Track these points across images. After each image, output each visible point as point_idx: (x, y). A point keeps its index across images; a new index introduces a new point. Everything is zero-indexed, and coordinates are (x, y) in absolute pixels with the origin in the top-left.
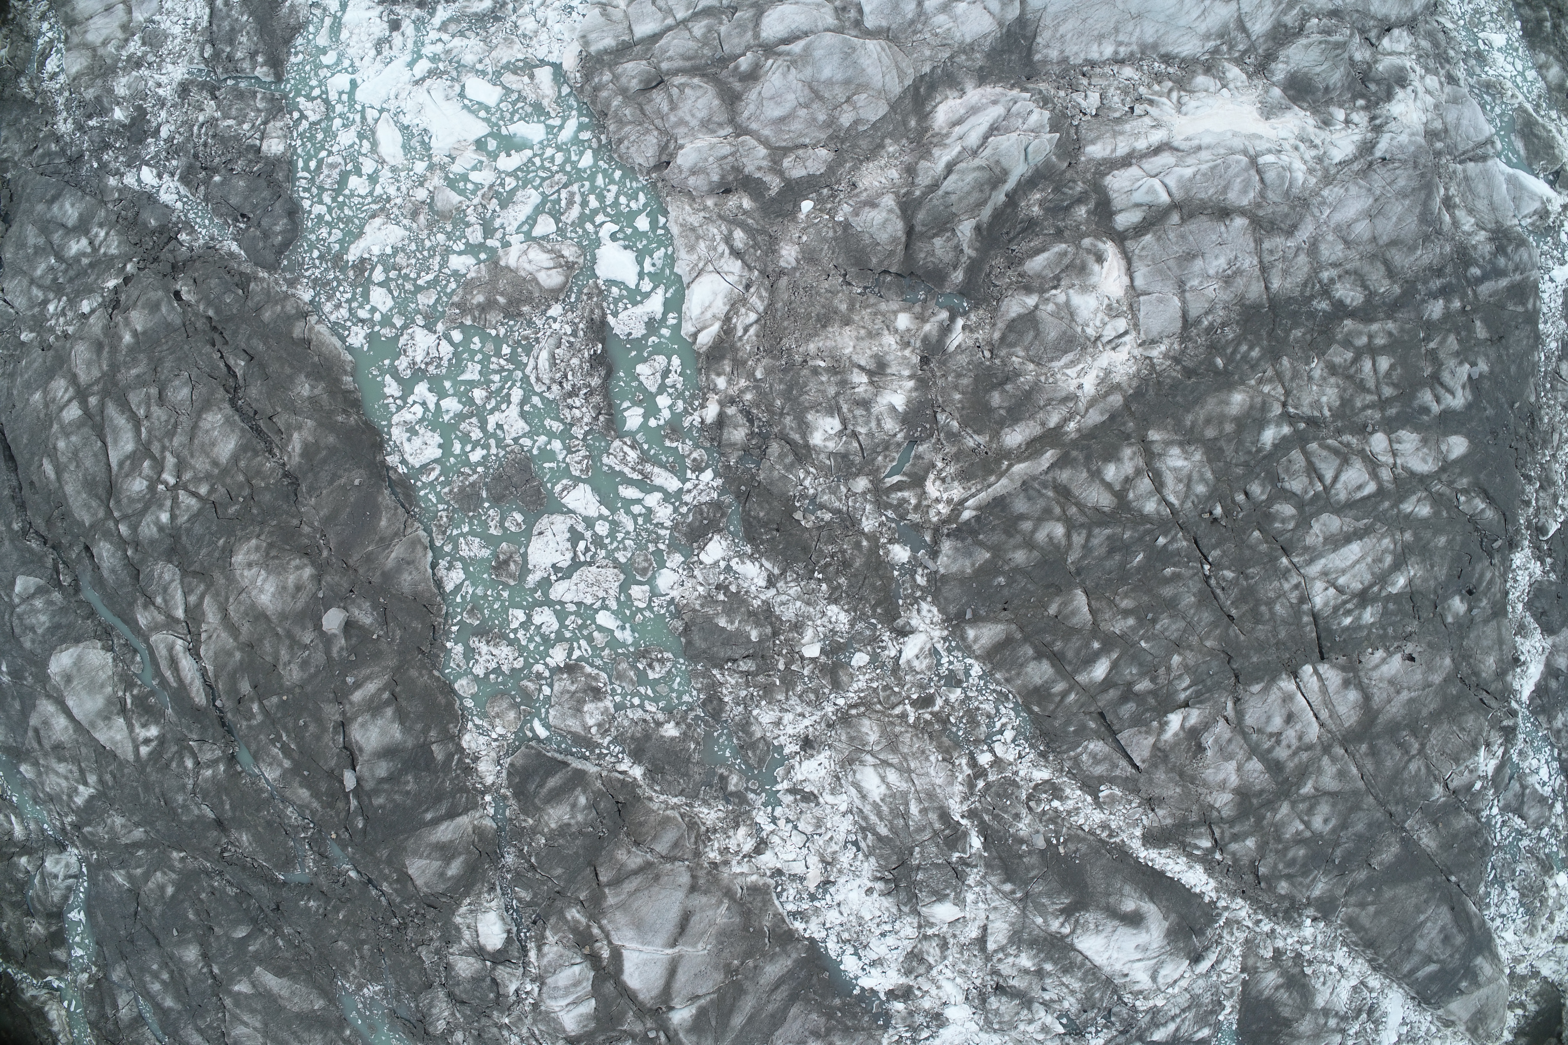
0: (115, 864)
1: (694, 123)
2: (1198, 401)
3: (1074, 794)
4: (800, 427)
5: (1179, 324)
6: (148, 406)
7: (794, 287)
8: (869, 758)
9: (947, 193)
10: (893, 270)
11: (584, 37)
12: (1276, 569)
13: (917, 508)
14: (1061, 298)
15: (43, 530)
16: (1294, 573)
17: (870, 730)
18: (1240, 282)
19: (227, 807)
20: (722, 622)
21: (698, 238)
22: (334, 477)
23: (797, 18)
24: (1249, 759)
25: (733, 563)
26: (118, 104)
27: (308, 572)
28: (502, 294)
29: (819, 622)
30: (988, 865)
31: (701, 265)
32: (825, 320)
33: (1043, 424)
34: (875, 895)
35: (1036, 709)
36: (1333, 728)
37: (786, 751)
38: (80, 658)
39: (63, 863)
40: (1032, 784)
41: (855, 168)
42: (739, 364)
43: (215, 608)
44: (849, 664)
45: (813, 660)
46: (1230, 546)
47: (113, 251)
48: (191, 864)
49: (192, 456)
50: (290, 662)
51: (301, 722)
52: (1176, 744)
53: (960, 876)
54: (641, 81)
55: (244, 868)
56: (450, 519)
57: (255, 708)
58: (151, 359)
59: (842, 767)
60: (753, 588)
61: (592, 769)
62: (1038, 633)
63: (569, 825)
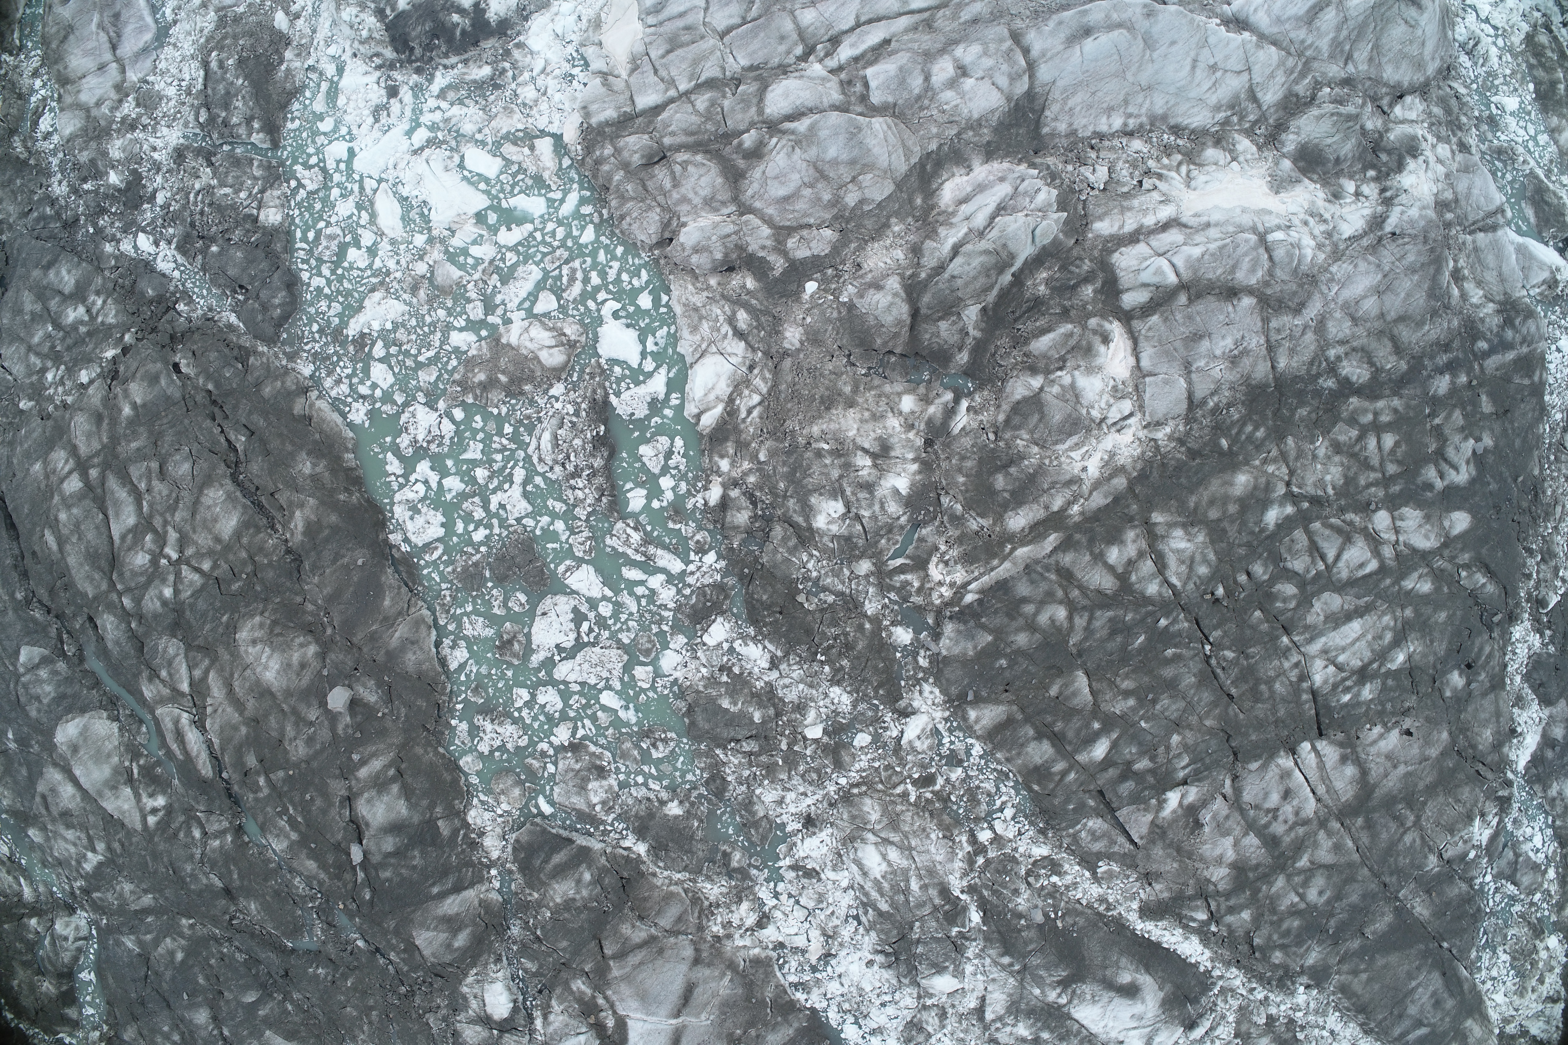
0: (125, 929)
1: (697, 201)
2: (1202, 482)
3: (1073, 869)
4: (803, 510)
5: (1184, 405)
6: (149, 480)
7: (798, 369)
8: (870, 837)
9: (953, 277)
10: (898, 351)
11: (585, 108)
12: (1276, 648)
13: (920, 590)
14: (1067, 380)
15: (46, 599)
16: (1294, 651)
17: (872, 810)
18: (1246, 362)
19: (235, 876)
20: (725, 704)
21: (701, 318)
22: (337, 557)
23: (802, 94)
24: (1246, 834)
25: (736, 645)
26: (113, 167)
27: (312, 649)
28: (503, 372)
29: (821, 703)
30: (987, 939)
31: (704, 346)
32: (829, 403)
33: (1047, 507)
34: (876, 967)
35: (1036, 787)
36: (1330, 803)
37: (789, 829)
38: (85, 730)
39: (73, 926)
40: (1031, 860)
41: (860, 248)
42: (742, 446)
43: (220, 683)
44: (851, 744)
45: (816, 741)
46: (1231, 627)
47: (111, 320)
48: (201, 931)
49: (194, 532)
50: (295, 739)
51: (308, 797)
52: (1174, 821)
53: (959, 949)
54: (643, 156)
55: (253, 935)
56: (454, 598)
57: (262, 781)
58: (151, 433)
59: (844, 845)
60: (756, 669)
61: (597, 846)
62: (1039, 714)
63: (574, 899)
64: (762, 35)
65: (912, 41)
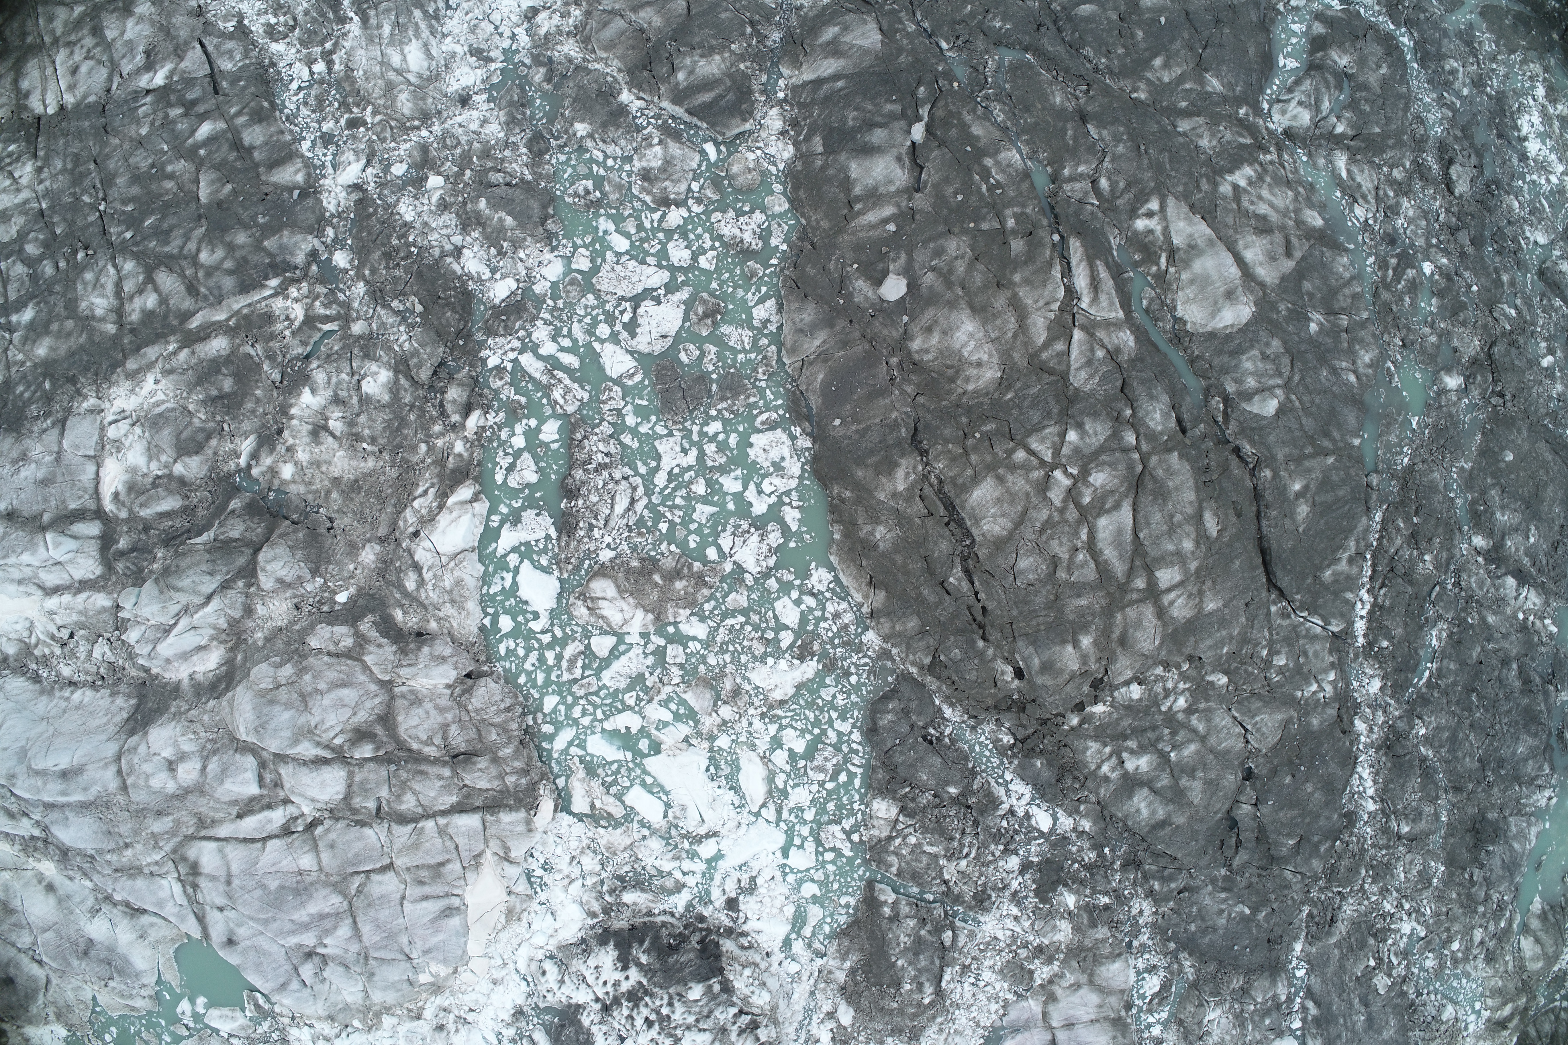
0: (1215, 98)
1: (428, 706)
2: (72, 354)
3: (257, 27)
4: (398, 390)
5: (69, 423)
6: (1071, 560)
7: (374, 524)
8: (413, 79)
9: (211, 574)
10: (288, 522)
11: (530, 830)
12: (52, 199)
13: (317, 297)
14: (154, 465)
15: (1234, 461)
16: (40, 194)
17: (405, 103)
18: (15, 454)
19: (1070, 133)
20: (509, 221)
21: (450, 592)
22: (863, 433)
23: (312, 783)
24: (114, 40)
25: (487, 275)
26: (1070, 913)
27: (916, 345)
28: (657, 584)
29: (424, 208)
31: (452, 564)
32: (355, 486)
33: (193, 353)
35: (266, 104)
36: (46, 59)
38: (1213, 314)
39: (1289, 116)
40: (288, 40)
41: (292, 623)
42: (441, 462)
43: (1033, 330)
44: (410, 167)
45: (439, 174)
46: (80, 223)
47: (1093, 746)
48: (1126, 84)
49: (1027, 494)
50: (956, 258)
51: (960, 198)
52: (164, 59)
54: (474, 764)
55: (1067, 71)
57: (1011, 223)
58: (1061, 611)
59: (438, 75)
60: (476, 249)
61: (665, 104)
62: (246, 170)
63: (702, 56)
64: (350, 855)
65: (217, 810)
